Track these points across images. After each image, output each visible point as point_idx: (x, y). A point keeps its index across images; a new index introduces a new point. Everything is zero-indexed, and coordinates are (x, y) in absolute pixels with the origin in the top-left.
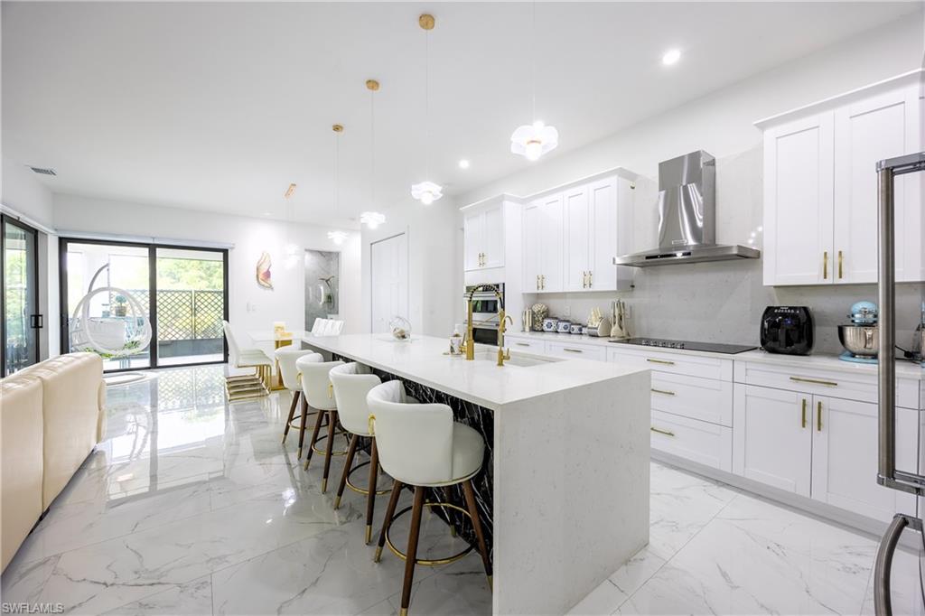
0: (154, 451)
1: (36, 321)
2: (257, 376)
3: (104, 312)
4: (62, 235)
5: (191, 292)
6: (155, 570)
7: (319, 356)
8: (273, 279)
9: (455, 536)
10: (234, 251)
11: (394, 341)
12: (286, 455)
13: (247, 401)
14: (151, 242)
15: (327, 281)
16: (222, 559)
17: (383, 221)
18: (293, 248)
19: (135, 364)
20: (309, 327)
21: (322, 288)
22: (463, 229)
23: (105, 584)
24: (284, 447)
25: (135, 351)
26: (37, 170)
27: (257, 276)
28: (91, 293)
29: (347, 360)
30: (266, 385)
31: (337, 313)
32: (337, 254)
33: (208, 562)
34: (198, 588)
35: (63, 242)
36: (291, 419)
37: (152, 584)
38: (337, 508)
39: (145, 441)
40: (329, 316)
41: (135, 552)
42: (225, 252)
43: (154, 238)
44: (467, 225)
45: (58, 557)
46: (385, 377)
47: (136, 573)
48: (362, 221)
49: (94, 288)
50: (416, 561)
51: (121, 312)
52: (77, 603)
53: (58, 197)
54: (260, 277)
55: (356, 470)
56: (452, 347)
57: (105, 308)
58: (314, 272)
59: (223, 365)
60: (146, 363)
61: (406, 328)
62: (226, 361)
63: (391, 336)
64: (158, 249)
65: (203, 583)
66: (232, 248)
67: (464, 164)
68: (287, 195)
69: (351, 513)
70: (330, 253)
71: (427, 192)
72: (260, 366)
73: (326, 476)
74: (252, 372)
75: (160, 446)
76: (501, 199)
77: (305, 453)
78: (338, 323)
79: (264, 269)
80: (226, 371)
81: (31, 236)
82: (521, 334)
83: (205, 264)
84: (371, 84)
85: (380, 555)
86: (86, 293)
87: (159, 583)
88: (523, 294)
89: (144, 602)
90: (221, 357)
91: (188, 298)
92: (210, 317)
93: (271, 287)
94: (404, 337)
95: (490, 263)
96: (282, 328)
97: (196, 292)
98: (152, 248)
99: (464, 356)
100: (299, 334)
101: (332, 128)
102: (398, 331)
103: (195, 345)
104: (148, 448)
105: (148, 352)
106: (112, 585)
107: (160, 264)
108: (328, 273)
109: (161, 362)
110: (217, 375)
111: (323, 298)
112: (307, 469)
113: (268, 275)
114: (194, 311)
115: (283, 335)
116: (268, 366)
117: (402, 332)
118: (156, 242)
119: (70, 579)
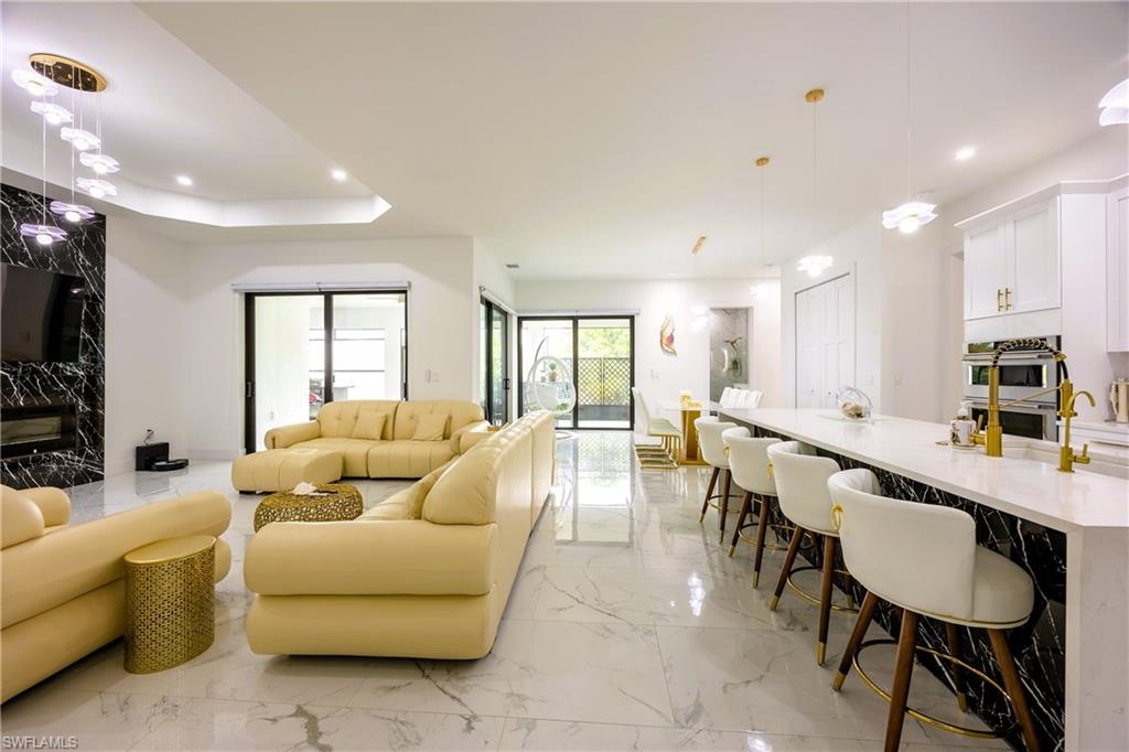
0: (576, 504)
1: (506, 384)
2: (663, 447)
3: (543, 378)
4: (520, 315)
5: (601, 359)
6: (611, 604)
7: (744, 430)
8: (676, 345)
9: (965, 711)
10: (641, 316)
11: (844, 419)
12: (704, 536)
13: (655, 473)
14: (574, 314)
15: (732, 343)
16: (661, 616)
17: (831, 265)
18: (701, 309)
19: (562, 424)
20: (716, 397)
21: (726, 352)
22: (961, 255)
23: (577, 599)
24: (702, 526)
25: (565, 412)
26: (509, 266)
27: (661, 341)
28: (536, 362)
29: (785, 438)
30: (674, 457)
31: (746, 382)
32: (746, 311)
33: (650, 614)
34: (646, 633)
35: (520, 319)
36: (709, 497)
37: (610, 615)
38: (774, 608)
39: (570, 496)
40: (736, 385)
41: (594, 584)
42: (632, 318)
43: (577, 311)
44: (969, 248)
45: (545, 567)
46: (845, 463)
47: (596, 600)
48: (800, 269)
49: (539, 357)
50: (907, 709)
51: (553, 378)
52: (563, 607)
53: (519, 285)
54: (664, 341)
55: (798, 573)
56: (954, 435)
57: (543, 375)
58: (718, 333)
59: (628, 433)
60: (569, 424)
61: (863, 404)
62: (632, 428)
63: (840, 414)
64: (579, 321)
65: (649, 631)
66: (638, 314)
67: (965, 154)
68: (695, 250)
69: (793, 621)
70: (737, 310)
71: (910, 217)
72: (667, 437)
73: (758, 568)
74: (657, 441)
75: (580, 502)
76: (1056, 191)
77: (729, 537)
78: (754, 395)
79: (667, 334)
80: (632, 437)
81: (503, 317)
82: (1107, 426)
83: (608, 332)
84: (812, 97)
85: (842, 683)
86: (533, 362)
87: (615, 616)
88: (1110, 353)
89: (608, 627)
90: (627, 424)
92: (618, 384)
93: (674, 353)
94: (859, 415)
95: (1022, 303)
96: (689, 398)
97: (605, 359)
98: (575, 319)
99: (983, 449)
100: (705, 405)
101: (755, 165)
102: (849, 407)
103: (603, 411)
104: (571, 502)
105: (571, 414)
106: (583, 603)
107: (581, 332)
108: (734, 334)
109: (581, 424)
110: (622, 441)
111: (727, 364)
112: (731, 555)
113: (671, 339)
114: (602, 377)
115: (690, 405)
116: (675, 437)
117: (857, 408)
118: (579, 314)
119: (555, 588)
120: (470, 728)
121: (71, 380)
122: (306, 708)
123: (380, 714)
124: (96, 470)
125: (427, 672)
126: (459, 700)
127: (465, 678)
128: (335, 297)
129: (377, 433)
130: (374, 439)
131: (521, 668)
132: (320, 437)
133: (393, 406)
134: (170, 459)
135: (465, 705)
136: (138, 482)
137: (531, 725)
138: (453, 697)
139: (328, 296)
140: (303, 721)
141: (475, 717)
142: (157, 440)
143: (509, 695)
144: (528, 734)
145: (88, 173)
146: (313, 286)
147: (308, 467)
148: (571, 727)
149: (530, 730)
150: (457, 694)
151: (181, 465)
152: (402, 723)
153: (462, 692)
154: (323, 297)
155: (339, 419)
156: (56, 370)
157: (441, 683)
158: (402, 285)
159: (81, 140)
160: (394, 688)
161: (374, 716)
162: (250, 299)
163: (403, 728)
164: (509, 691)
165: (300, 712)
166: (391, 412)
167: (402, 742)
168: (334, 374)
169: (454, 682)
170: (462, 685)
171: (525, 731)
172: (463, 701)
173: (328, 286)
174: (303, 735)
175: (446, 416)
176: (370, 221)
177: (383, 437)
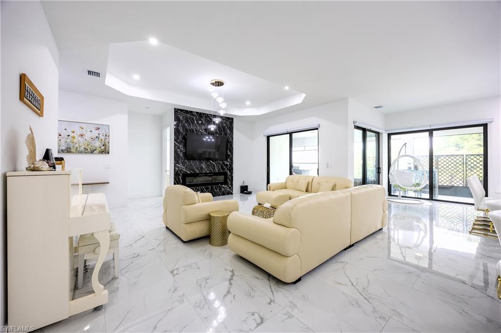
1: (379, 170)
3: (408, 167)
4: (389, 133)
5: (463, 155)
6: (370, 294)
10: (493, 123)
14: (429, 128)
16: (399, 315)
23: (352, 284)
26: (376, 108)
28: (398, 158)
33: (393, 310)
34: (380, 317)
35: (389, 135)
37: (365, 298)
41: (369, 281)
42: (485, 126)
43: (430, 126)
45: (347, 263)
47: (363, 289)
49: (401, 155)
52: (342, 283)
53: (387, 116)
57: (409, 166)
60: (427, 196)
64: (434, 132)
65: (384, 317)
66: (491, 122)
81: (377, 135)
87: (368, 300)
89: (359, 302)
91: (460, 159)
97: (467, 155)
105: (427, 190)
106: (354, 286)
109: (437, 197)
118: (432, 128)
119: (345, 273)
120: (270, 303)
121: (226, 165)
122: (234, 271)
123: (249, 283)
124: (231, 191)
125: (270, 279)
126: (273, 293)
127: (280, 287)
128: (293, 134)
129: (304, 189)
130: (303, 191)
131: (303, 296)
132: (286, 188)
133: (312, 178)
134: (248, 190)
135: (273, 296)
136: (241, 196)
137: (290, 316)
138: (272, 291)
139: (291, 134)
140: (231, 274)
141: (274, 301)
142: (245, 184)
143: (291, 302)
144: (286, 319)
145: (220, 108)
146: (285, 131)
147: (276, 198)
148: (305, 328)
149: (288, 318)
150: (274, 291)
151: (250, 193)
152: (253, 289)
153: (276, 291)
154: (289, 135)
155: (292, 182)
156: (224, 163)
157: (272, 285)
158: (316, 126)
159: (220, 100)
160: (258, 278)
161: (248, 283)
162: (268, 138)
163: (252, 291)
164: (292, 301)
165: (232, 271)
166: (310, 181)
167: (248, 294)
168: (293, 164)
169: (276, 286)
170: (278, 289)
171: (287, 317)
172: (274, 294)
173: (290, 130)
174: (229, 277)
175: (333, 184)
176: (301, 102)
177: (307, 191)
